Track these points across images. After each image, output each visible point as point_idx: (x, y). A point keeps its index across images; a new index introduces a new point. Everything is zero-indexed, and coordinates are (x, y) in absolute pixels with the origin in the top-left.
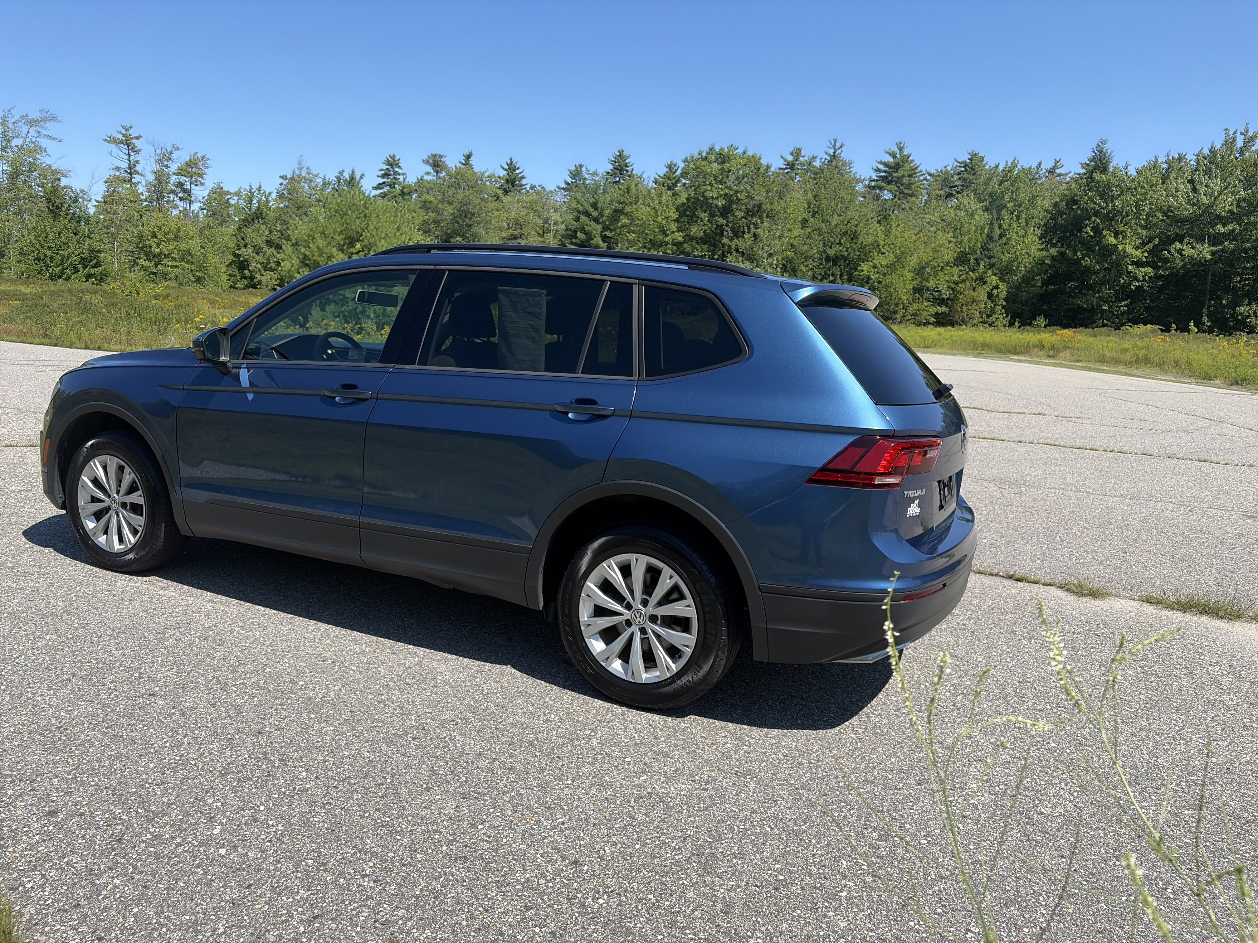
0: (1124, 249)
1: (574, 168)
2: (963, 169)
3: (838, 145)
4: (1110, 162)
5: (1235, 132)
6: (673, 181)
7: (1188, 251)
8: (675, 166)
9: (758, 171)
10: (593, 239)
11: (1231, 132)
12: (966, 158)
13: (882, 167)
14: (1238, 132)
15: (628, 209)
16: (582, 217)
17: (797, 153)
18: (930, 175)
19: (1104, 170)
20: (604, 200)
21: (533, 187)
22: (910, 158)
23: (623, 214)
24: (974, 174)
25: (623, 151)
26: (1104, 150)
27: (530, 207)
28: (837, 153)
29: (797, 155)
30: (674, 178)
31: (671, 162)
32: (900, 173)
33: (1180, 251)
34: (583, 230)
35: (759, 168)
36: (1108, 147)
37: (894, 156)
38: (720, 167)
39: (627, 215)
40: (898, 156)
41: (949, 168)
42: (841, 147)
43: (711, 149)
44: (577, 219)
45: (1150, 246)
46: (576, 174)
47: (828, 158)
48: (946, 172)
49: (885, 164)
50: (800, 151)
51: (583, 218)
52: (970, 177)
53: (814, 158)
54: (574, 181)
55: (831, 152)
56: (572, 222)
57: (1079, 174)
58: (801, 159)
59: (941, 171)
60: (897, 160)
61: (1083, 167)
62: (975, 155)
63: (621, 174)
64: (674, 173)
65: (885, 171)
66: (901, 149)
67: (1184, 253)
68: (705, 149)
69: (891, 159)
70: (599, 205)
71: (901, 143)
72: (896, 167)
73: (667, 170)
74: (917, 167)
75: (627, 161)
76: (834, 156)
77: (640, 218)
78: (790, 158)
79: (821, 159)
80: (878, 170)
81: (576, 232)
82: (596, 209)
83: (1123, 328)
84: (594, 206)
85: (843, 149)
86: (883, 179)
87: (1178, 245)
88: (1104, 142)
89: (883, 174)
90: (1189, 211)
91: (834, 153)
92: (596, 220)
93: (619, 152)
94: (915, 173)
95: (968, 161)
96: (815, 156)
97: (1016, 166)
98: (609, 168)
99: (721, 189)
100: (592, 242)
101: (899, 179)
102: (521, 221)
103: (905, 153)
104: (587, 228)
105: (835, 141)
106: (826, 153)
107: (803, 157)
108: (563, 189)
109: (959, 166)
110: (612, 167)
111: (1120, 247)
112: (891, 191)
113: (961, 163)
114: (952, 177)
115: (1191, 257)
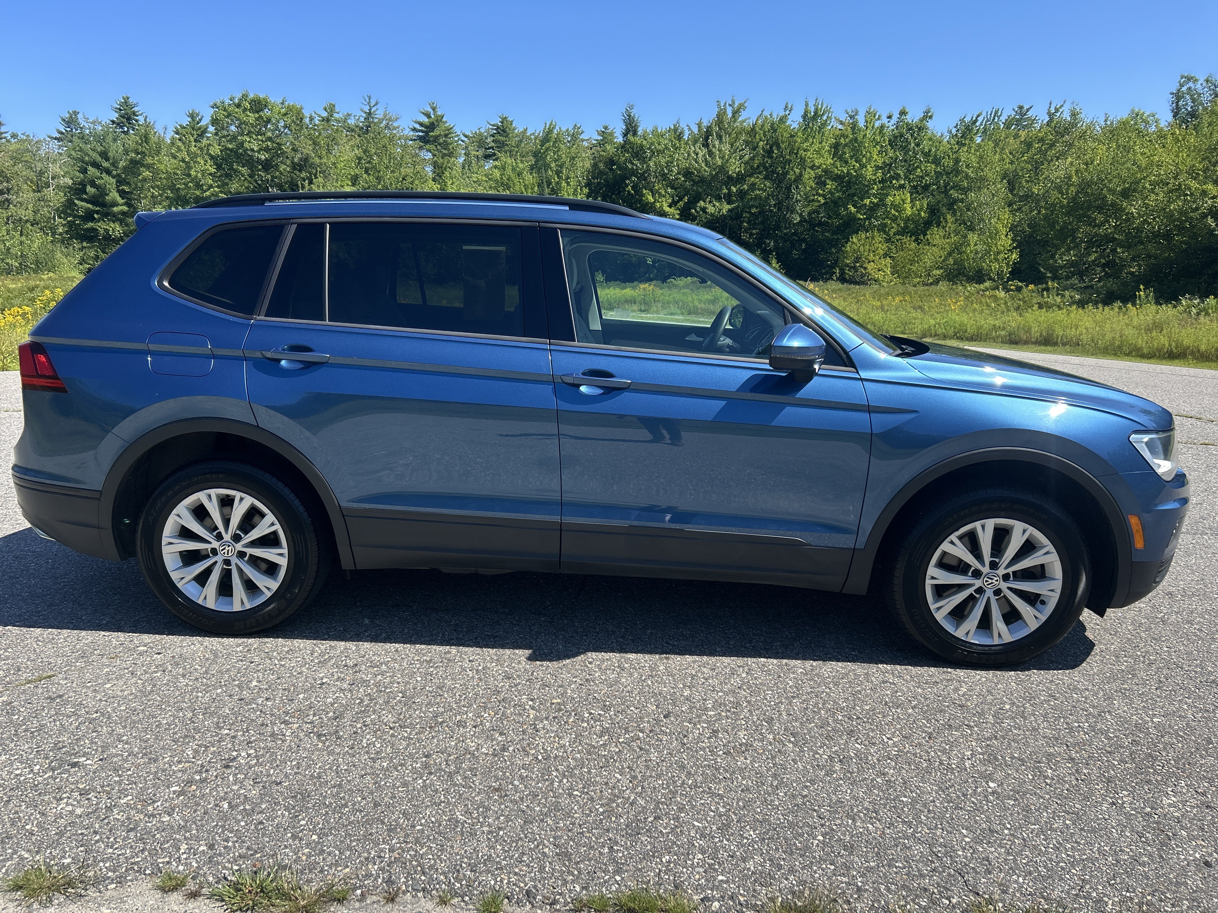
0: (661, 207)
1: (68, 115)
2: (495, 132)
3: (373, 103)
4: (638, 126)
5: (725, 105)
6: (199, 132)
7: (711, 209)
8: (198, 115)
9: (301, 122)
10: (108, 195)
11: (722, 105)
12: (497, 121)
13: (418, 127)
14: (727, 104)
15: (149, 160)
16: (90, 168)
17: (331, 109)
18: (466, 136)
19: (635, 133)
20: (116, 149)
21: (14, 136)
22: (444, 120)
23: (143, 165)
24: (507, 136)
25: (128, 98)
26: (632, 114)
27: (16, 159)
28: (372, 111)
29: (332, 111)
30: (200, 128)
31: (193, 111)
32: (436, 132)
33: (704, 210)
34: (93, 184)
35: (302, 119)
36: (633, 112)
37: (429, 116)
38: (257, 115)
39: (148, 167)
40: (433, 116)
41: (482, 130)
42: (376, 104)
43: (245, 96)
44: (84, 171)
45: (681, 203)
46: (71, 121)
47: (364, 115)
48: (481, 134)
49: (421, 124)
50: (334, 106)
51: (91, 170)
52: (504, 139)
53: (349, 115)
54: (68, 129)
55: (367, 109)
56: (78, 174)
57: (597, 140)
58: (336, 115)
59: (476, 133)
60: (431, 120)
61: (599, 134)
62: (505, 118)
63: (130, 123)
64: (198, 123)
65: (422, 131)
66: (434, 109)
67: (707, 211)
68: (238, 97)
69: (426, 120)
70: (110, 154)
71: (433, 104)
72: (431, 127)
73: (190, 119)
74: (451, 128)
75: (135, 109)
76: (370, 114)
77: (165, 171)
78: (325, 114)
79: (355, 116)
80: (414, 130)
81: (84, 186)
82: (107, 159)
83: (669, 281)
84: (104, 155)
85: (378, 106)
86: (420, 138)
87: (702, 203)
88: (631, 107)
89: (421, 134)
90: (706, 171)
91: (370, 110)
92: (108, 172)
93: (123, 98)
94: (450, 133)
95: (500, 124)
96: (350, 113)
97: (554, 128)
98: (115, 116)
99: (262, 141)
100: (107, 197)
101: (437, 138)
102: (7, 172)
103: (439, 113)
104: (98, 182)
105: (370, 97)
106: (362, 110)
107: (338, 113)
108: (56, 139)
109: (493, 129)
110: (117, 115)
111: (658, 205)
112: (430, 151)
113: (493, 125)
114: (486, 138)
115: (712, 215)
